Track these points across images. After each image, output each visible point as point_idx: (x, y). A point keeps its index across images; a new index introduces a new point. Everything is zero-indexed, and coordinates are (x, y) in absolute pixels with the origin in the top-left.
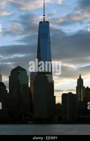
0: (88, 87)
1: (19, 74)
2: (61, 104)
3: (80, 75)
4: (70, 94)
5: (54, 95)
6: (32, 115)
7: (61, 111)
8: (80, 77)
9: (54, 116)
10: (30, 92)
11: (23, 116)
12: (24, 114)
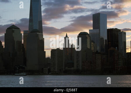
1: (14, 32)
2: (50, 58)
3: (67, 34)
4: (58, 49)
5: (45, 51)
6: (25, 67)
7: (50, 64)
8: (67, 36)
9: (44, 69)
10: (24, 47)
11: (17, 68)
12: (18, 66)
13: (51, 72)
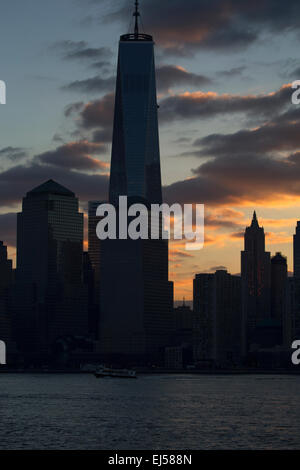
0: (278, 254)
2: (192, 308)
3: (255, 215)
4: (222, 274)
5: (169, 280)
7: (191, 330)
8: (255, 221)
9: (167, 349)
11: (65, 347)
13: (194, 363)
